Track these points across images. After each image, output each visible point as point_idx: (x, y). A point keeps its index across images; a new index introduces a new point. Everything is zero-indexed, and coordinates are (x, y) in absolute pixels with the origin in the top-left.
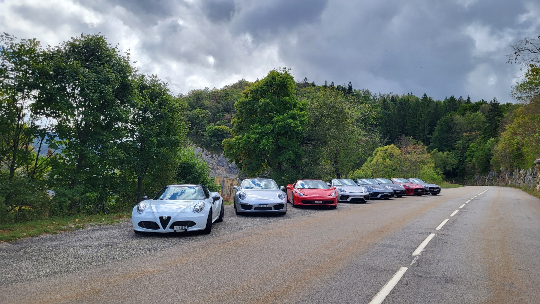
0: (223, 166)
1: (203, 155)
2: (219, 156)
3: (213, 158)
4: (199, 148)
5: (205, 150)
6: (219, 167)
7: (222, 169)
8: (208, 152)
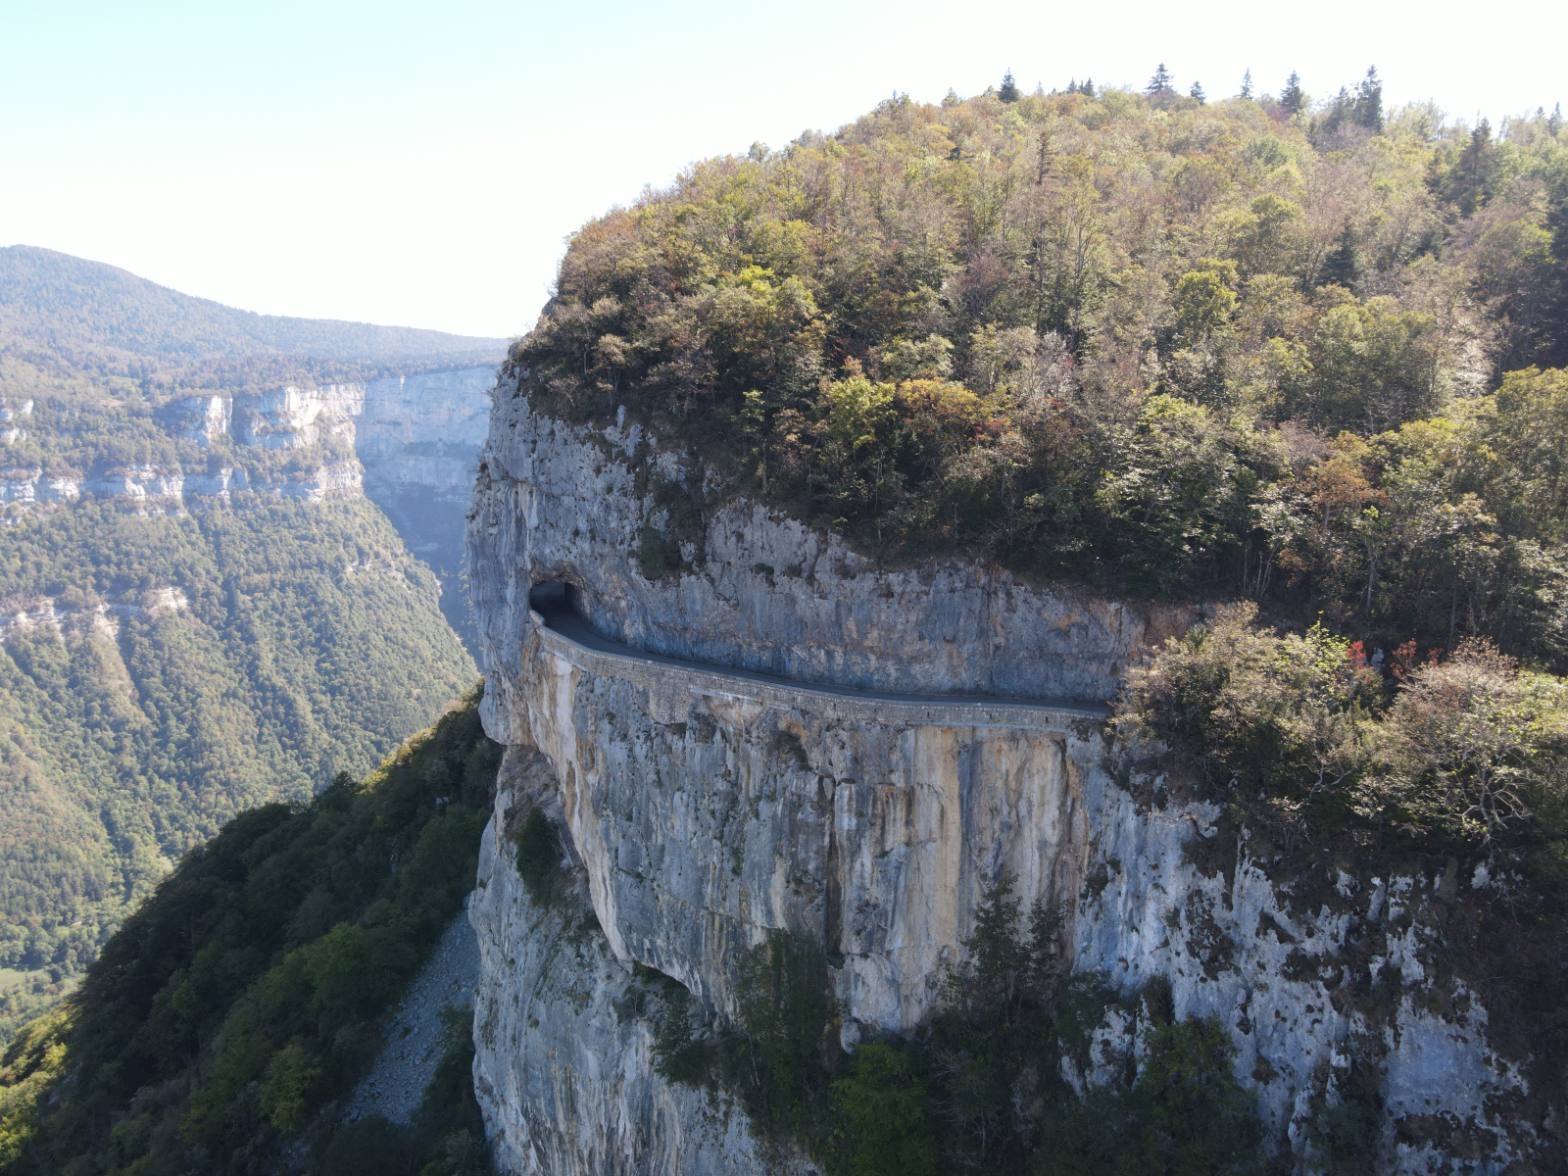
0: (952, 641)
1: (825, 576)
2: (927, 579)
3: (889, 594)
4: (795, 525)
5: (834, 538)
6: (927, 646)
7: (944, 659)
8: (852, 555)
